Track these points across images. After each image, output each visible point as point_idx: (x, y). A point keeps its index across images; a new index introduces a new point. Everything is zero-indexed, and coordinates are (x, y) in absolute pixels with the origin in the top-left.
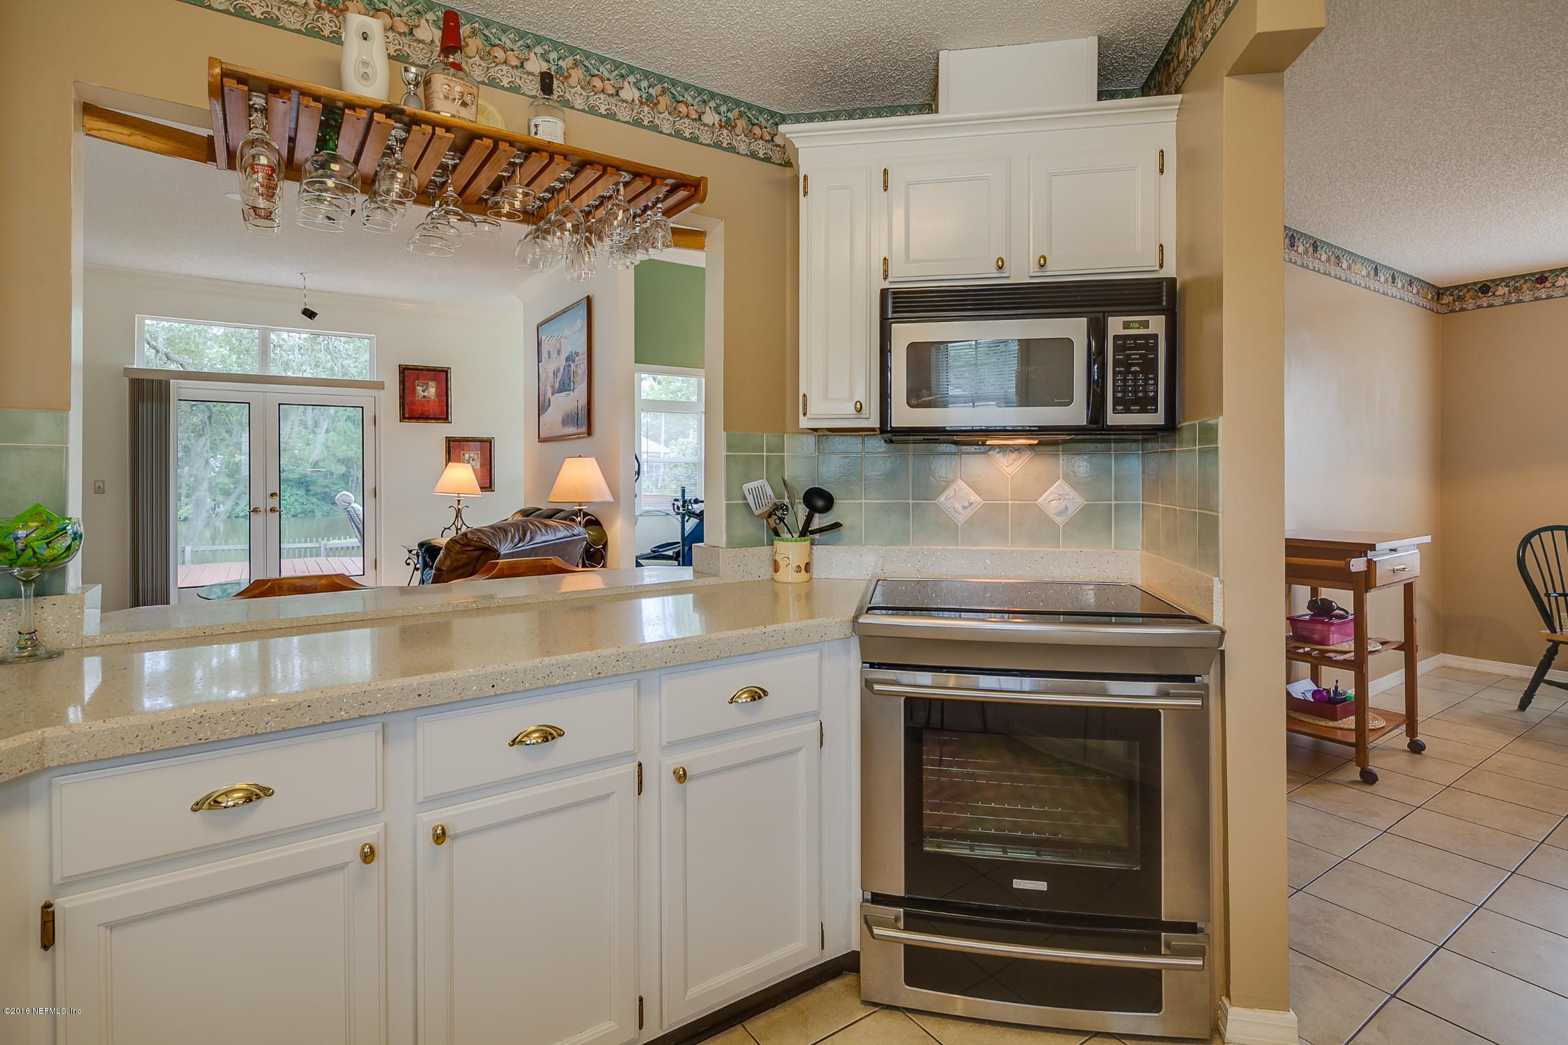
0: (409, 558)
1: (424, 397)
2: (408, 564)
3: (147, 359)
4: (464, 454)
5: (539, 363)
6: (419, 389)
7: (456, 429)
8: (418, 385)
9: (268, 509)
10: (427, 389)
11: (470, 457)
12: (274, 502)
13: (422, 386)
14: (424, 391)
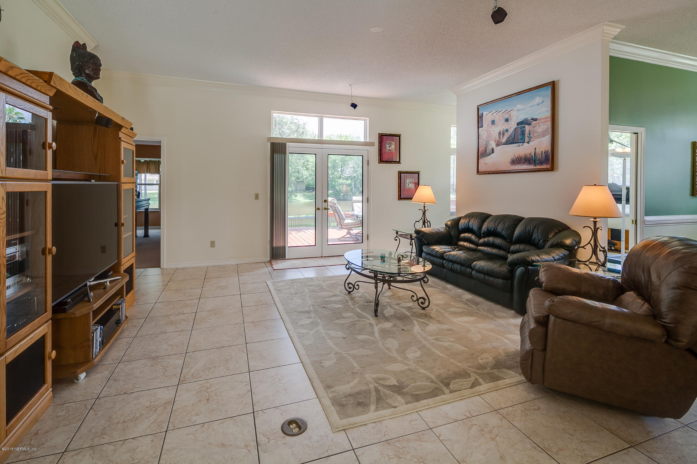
0: (397, 237)
1: (390, 150)
2: (396, 240)
3: (275, 134)
4: (406, 180)
5: (478, 128)
6: (387, 146)
7: (403, 167)
8: (387, 144)
9: (323, 208)
10: (391, 146)
11: (409, 182)
12: (325, 205)
13: (389, 144)
14: (389, 147)
